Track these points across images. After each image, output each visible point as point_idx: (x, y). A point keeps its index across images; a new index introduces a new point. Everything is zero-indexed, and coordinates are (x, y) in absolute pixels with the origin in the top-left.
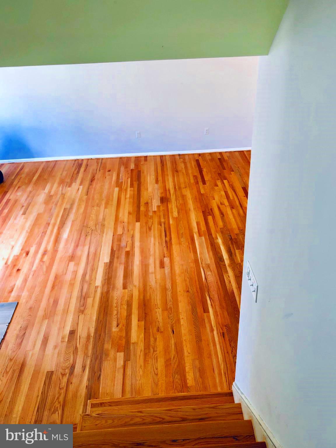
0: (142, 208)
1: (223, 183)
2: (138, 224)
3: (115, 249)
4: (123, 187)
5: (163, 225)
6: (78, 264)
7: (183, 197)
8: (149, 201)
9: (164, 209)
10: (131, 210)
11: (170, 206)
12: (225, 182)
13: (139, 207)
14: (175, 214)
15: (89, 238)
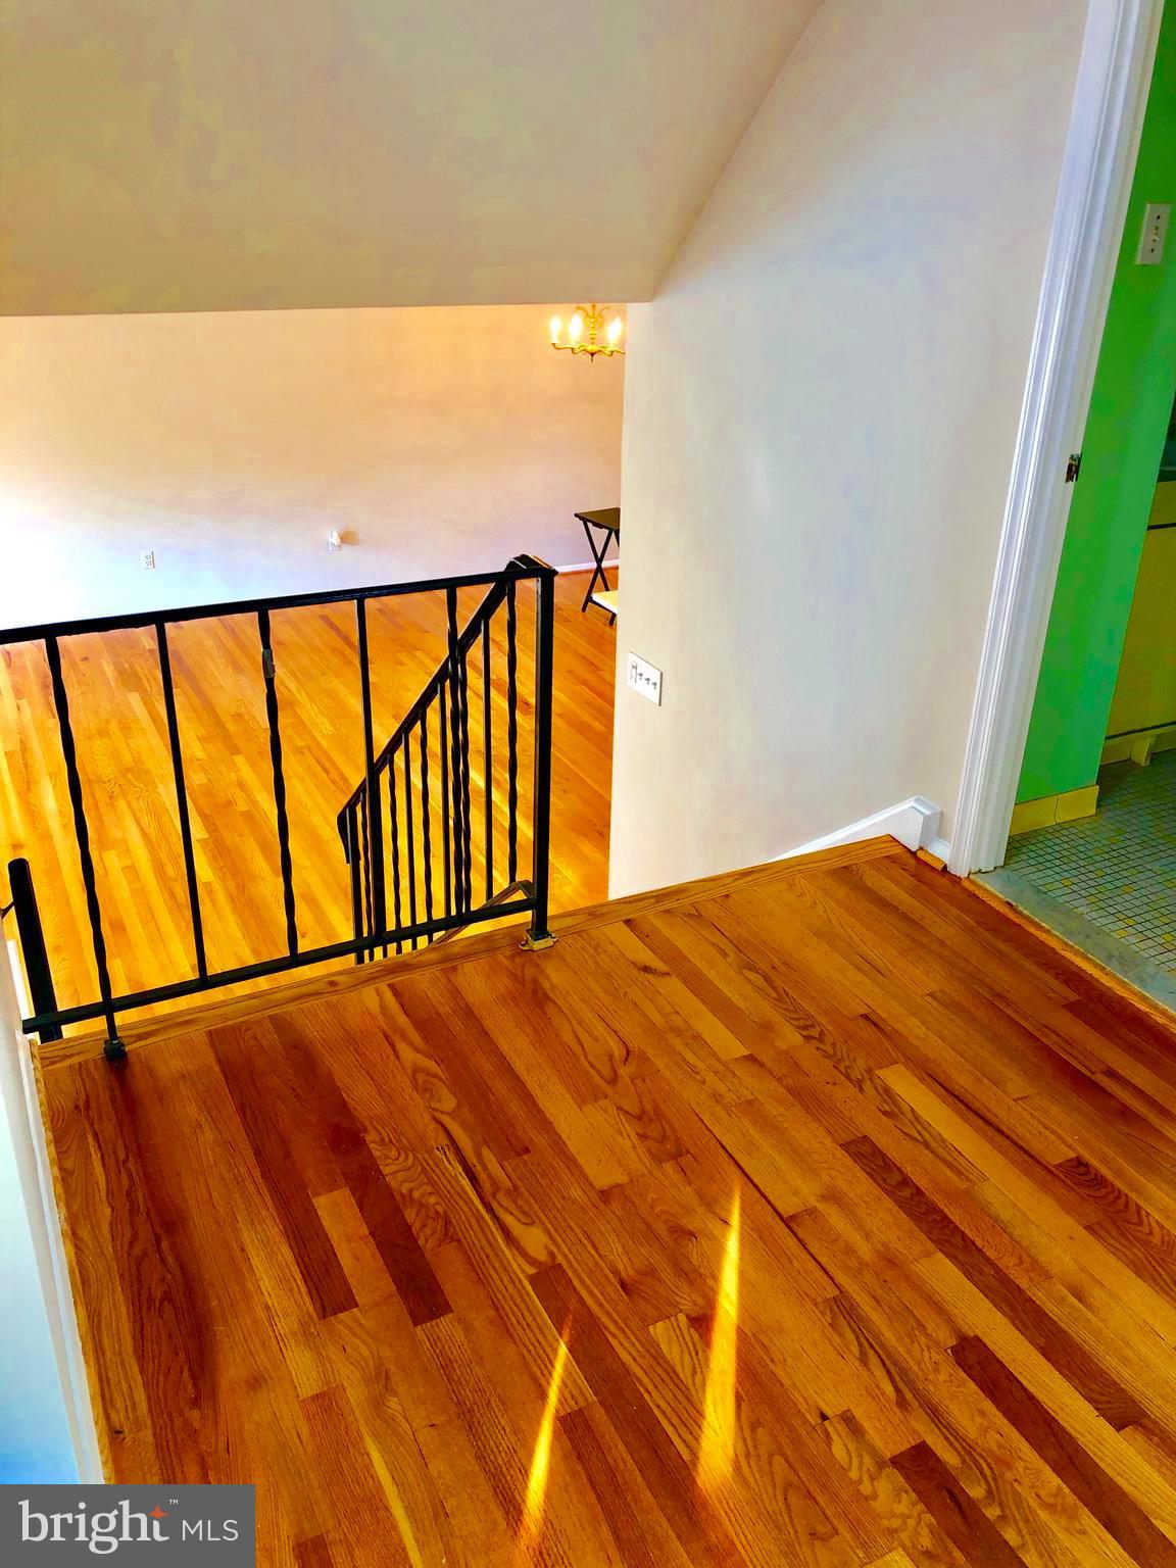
0: (231, 727)
1: (416, 658)
2: (240, 760)
3: (207, 812)
4: (149, 689)
5: (306, 752)
6: (127, 852)
7: (329, 693)
8: (242, 710)
9: (290, 721)
10: (202, 732)
11: (304, 716)
12: (419, 654)
13: (219, 723)
14: (327, 727)
15: (122, 804)
